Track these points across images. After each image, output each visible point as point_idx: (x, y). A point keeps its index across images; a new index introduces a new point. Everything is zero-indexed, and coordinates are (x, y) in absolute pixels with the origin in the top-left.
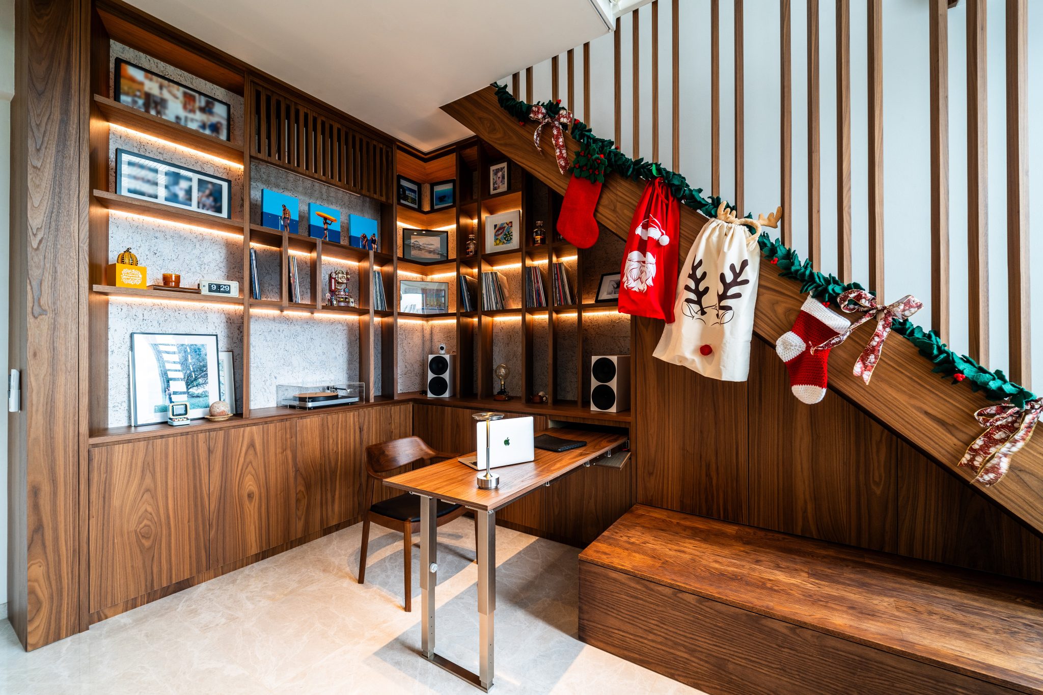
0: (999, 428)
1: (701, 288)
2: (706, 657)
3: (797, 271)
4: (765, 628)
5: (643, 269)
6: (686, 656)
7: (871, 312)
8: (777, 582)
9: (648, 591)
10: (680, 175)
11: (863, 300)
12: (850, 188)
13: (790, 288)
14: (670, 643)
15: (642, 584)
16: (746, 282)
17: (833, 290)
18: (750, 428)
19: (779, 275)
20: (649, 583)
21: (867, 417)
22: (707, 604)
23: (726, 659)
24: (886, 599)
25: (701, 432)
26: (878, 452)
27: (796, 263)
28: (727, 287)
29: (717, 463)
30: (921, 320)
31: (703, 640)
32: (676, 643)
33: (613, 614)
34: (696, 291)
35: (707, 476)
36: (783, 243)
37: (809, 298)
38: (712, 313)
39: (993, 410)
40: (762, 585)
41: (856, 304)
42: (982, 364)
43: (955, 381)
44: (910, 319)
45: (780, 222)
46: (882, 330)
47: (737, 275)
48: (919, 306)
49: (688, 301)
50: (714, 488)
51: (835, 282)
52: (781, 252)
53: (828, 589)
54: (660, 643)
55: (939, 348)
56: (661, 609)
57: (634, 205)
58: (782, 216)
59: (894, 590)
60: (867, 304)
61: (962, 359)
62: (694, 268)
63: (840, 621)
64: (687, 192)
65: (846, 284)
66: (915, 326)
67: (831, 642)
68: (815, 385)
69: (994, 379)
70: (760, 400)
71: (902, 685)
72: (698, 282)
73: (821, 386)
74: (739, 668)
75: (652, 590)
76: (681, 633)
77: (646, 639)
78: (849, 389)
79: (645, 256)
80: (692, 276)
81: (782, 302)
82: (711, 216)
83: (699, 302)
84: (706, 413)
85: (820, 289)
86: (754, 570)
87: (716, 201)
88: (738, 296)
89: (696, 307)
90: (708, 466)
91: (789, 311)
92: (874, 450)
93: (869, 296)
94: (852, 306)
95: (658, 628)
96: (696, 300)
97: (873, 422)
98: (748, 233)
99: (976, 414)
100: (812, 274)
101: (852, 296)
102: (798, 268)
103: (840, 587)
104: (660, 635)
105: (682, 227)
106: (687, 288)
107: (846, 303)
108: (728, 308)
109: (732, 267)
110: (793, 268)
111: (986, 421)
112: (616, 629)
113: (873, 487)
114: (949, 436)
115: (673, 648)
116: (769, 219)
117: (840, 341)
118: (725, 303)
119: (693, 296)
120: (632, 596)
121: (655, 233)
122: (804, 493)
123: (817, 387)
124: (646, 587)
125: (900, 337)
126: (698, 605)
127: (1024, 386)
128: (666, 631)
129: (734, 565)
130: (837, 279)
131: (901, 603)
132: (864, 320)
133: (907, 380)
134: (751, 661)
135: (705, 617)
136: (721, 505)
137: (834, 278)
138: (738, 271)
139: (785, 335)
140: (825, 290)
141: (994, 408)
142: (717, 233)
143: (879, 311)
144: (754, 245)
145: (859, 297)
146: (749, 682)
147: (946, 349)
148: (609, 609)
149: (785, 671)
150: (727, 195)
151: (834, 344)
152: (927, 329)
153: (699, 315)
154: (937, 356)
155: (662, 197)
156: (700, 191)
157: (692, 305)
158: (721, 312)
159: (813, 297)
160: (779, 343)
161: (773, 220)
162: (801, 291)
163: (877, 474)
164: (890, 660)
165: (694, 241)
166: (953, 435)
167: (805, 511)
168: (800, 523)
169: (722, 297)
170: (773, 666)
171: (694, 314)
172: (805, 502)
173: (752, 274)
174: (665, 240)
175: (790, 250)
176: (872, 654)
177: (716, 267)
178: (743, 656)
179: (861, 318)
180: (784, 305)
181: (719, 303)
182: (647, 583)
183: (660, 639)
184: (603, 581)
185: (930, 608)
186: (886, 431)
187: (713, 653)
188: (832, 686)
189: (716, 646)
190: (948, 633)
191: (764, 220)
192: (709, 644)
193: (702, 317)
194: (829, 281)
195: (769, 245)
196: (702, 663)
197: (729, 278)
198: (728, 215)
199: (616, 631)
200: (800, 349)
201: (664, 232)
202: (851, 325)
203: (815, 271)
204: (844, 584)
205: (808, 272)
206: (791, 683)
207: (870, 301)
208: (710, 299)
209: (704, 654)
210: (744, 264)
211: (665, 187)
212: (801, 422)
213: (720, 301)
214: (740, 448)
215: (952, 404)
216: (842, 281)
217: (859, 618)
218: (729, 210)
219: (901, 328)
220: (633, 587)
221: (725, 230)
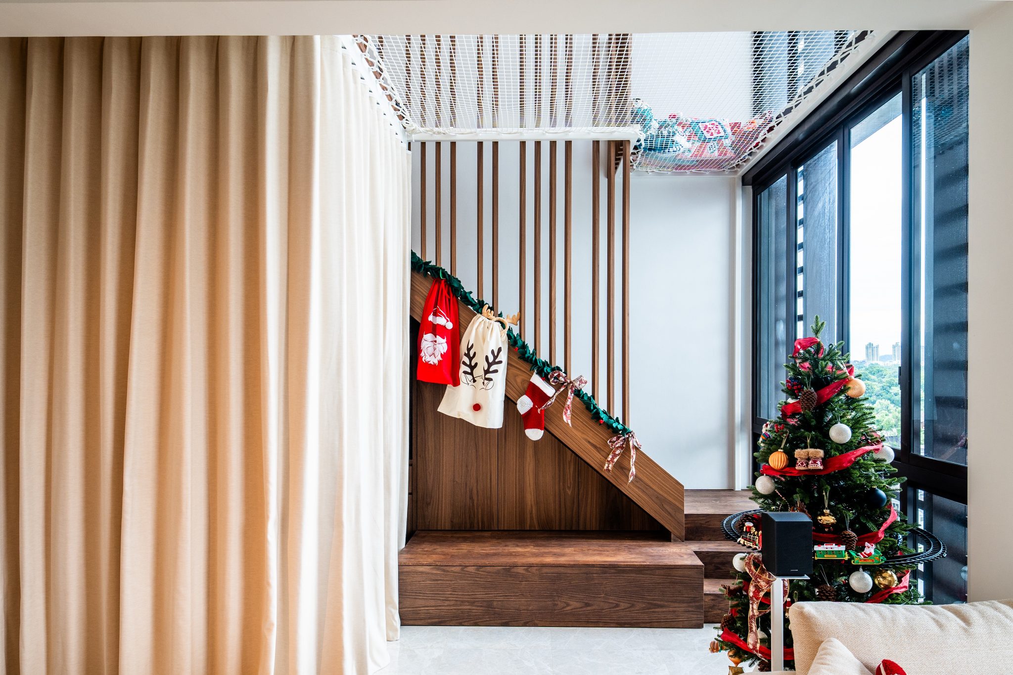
0: (617, 448)
1: (473, 364)
2: (481, 603)
3: (529, 357)
4: (513, 574)
5: (435, 346)
6: (469, 607)
7: (565, 384)
8: (518, 552)
9: (445, 573)
10: (457, 279)
11: (561, 378)
12: (555, 308)
13: (525, 366)
14: (459, 603)
15: (441, 569)
16: (500, 362)
17: (547, 371)
18: (499, 460)
19: (519, 358)
20: (446, 567)
21: (564, 446)
22: (481, 570)
23: (491, 601)
24: (570, 549)
25: (467, 466)
26: (569, 468)
27: (528, 352)
28: (490, 365)
29: (477, 488)
30: (587, 390)
31: (479, 593)
32: (462, 602)
33: (420, 597)
34: (470, 366)
35: (470, 498)
36: (520, 336)
37: (535, 374)
38: (480, 381)
39: (614, 439)
40: (510, 554)
41: (558, 379)
42: (611, 416)
43: (600, 424)
44: (583, 390)
45: (519, 322)
46: (571, 395)
47: (495, 357)
48: (586, 383)
49: (465, 372)
50: (475, 507)
51: (548, 366)
52: (520, 343)
53: (543, 550)
54: (453, 605)
55: (594, 406)
56: (453, 582)
57: (425, 296)
58: (521, 319)
59: (574, 544)
60: (563, 380)
61: (603, 411)
62: (469, 350)
63: (549, 560)
64: (463, 293)
65: (553, 367)
66: (584, 393)
67: (545, 570)
68: (538, 428)
69: (615, 422)
70: (505, 439)
71: (574, 582)
72: (471, 359)
73: (541, 429)
74: (500, 603)
75: (448, 571)
76: (466, 593)
77: (443, 606)
78: (555, 430)
79: (436, 337)
80: (467, 355)
81: (520, 375)
82: (478, 312)
83: (471, 374)
84: (470, 451)
85: (540, 369)
86: (505, 550)
87: (481, 303)
88: (496, 371)
89: (470, 377)
90: (471, 491)
91: (524, 381)
92: (568, 467)
93: (564, 375)
94: (556, 380)
95: (452, 596)
96: (470, 372)
97: (567, 448)
98: (501, 327)
99: (608, 442)
100: (536, 359)
101: (555, 375)
102: (529, 355)
103: (549, 548)
104: (453, 600)
105: (461, 318)
106: (464, 363)
107: (553, 379)
108: (490, 380)
109: (493, 352)
110: (526, 356)
111: (612, 445)
112: (422, 607)
113: (567, 490)
114: (598, 454)
115: (461, 605)
116: (513, 319)
117: (552, 403)
118: (488, 376)
119: (469, 370)
120: (434, 580)
121: (441, 321)
122: (531, 501)
123: (539, 430)
124: (444, 571)
125: (578, 399)
126: (476, 572)
127: (626, 427)
128: (456, 596)
129: (493, 549)
130: (549, 363)
131: (577, 549)
132: (562, 390)
133: (581, 424)
134: (506, 596)
135: (481, 578)
136: (480, 519)
137: (547, 362)
138: (496, 355)
139: (522, 397)
140: (543, 370)
141: (615, 438)
142: (482, 326)
143: (569, 384)
144: (505, 337)
145: (559, 375)
146: (505, 609)
147: (597, 406)
148: (417, 594)
149: (523, 595)
150: (488, 299)
151: (549, 405)
152: (590, 394)
153: (472, 383)
154: (593, 410)
155: (445, 292)
156: (471, 292)
157: (468, 376)
158: (486, 382)
159: (536, 374)
160: (519, 402)
161: (515, 321)
162: (530, 370)
163: (569, 482)
164: (569, 571)
165: (467, 328)
166: (600, 454)
167: (531, 513)
168: (528, 522)
169: (487, 372)
170: (517, 594)
171: (469, 382)
172: (531, 505)
173: (503, 357)
174: (450, 326)
175: (524, 342)
176: (562, 570)
177: (482, 350)
178: (501, 595)
179: (560, 388)
180: (521, 377)
181: (485, 376)
182: (445, 568)
183: (452, 603)
184: (413, 576)
185: (589, 548)
186: (573, 454)
187: (485, 600)
188: (545, 594)
189: (487, 594)
190: (594, 555)
191: (510, 319)
192: (483, 594)
193: (474, 384)
194: (545, 364)
195: (513, 337)
196: (478, 608)
197: (491, 359)
198: (489, 314)
199: (423, 608)
200: (530, 406)
201: (449, 319)
202: (556, 392)
203: (537, 358)
204: (551, 547)
205: (534, 359)
206: (526, 601)
207: (564, 378)
208: (479, 372)
209: (480, 602)
210: (500, 350)
211: (447, 286)
212: (530, 452)
213: (485, 374)
214: (492, 475)
215: (599, 436)
216: (551, 365)
217: (557, 557)
218: (489, 310)
219: (578, 393)
220: (435, 574)
221: (487, 325)
